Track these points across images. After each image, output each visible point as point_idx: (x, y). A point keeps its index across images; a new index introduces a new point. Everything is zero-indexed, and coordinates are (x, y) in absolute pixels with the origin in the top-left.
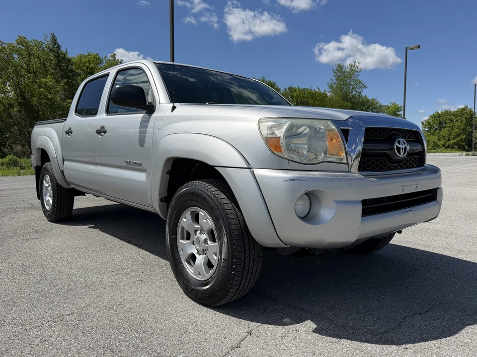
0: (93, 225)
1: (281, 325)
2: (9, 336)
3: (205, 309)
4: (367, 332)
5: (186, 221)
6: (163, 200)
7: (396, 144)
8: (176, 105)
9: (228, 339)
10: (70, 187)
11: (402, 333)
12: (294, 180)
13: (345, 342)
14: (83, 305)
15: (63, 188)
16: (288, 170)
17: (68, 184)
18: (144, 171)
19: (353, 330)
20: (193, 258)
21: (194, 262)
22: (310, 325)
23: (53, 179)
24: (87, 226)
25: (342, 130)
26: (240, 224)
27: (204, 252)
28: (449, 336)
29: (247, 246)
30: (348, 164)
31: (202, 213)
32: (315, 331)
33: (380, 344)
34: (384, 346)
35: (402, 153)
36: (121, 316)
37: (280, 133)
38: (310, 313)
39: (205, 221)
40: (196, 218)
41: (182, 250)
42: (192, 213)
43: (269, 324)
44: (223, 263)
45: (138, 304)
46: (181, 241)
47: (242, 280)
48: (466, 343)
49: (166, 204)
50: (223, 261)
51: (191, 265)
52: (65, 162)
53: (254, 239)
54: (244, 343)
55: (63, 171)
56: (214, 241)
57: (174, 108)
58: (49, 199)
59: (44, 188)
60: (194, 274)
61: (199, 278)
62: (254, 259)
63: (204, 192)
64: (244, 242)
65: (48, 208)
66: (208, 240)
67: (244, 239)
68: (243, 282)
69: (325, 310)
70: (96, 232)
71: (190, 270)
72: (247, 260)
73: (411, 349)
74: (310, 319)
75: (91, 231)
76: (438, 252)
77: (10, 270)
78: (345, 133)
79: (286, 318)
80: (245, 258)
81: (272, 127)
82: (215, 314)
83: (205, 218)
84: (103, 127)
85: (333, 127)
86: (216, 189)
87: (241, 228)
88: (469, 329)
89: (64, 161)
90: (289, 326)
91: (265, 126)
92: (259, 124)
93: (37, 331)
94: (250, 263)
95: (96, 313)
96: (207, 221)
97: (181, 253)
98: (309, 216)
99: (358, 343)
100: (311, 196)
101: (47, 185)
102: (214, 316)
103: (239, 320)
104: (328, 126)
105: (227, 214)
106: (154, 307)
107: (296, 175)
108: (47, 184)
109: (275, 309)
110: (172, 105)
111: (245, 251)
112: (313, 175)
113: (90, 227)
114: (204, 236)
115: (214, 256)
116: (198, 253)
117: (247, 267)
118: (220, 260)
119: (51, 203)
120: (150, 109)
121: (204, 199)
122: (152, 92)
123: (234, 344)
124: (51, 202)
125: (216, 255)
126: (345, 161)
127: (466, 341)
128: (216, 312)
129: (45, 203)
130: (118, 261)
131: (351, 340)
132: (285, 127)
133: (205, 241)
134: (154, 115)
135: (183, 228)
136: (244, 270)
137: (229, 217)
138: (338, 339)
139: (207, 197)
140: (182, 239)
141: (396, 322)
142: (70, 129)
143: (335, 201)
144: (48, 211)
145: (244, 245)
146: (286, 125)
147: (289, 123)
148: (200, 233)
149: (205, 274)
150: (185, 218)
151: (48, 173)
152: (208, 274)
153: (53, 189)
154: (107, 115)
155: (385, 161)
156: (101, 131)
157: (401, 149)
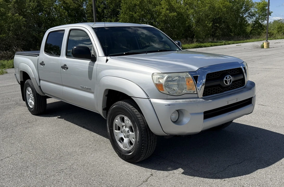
0: (60, 116)
1: (167, 171)
3: (130, 164)
4: (207, 173)
5: (117, 121)
6: (104, 109)
7: (225, 79)
8: (108, 58)
9: (142, 178)
10: (45, 95)
11: (225, 173)
12: (170, 105)
13: (196, 178)
14: (70, 164)
15: (40, 95)
16: (167, 99)
17: (44, 94)
18: (93, 93)
19: (201, 173)
20: (122, 139)
21: (123, 142)
22: (181, 170)
23: (33, 90)
24: (57, 117)
25: (194, 76)
26: (145, 124)
27: (128, 137)
28: (247, 174)
29: (149, 135)
30: (197, 94)
31: (126, 118)
32: (183, 173)
33: (213, 179)
34: (214, 180)
35: (228, 83)
36: (90, 169)
37: (162, 81)
38: (181, 165)
39: (127, 122)
40: (123, 120)
41: (116, 135)
42: (120, 117)
43: (161, 170)
44: (138, 143)
45: (97, 163)
46: (115, 131)
47: (147, 150)
48: (254, 177)
49: (106, 111)
50: (137, 142)
51: (121, 143)
52: (41, 81)
53: (152, 132)
54: (149, 179)
55: (40, 86)
56: (133, 132)
57: (107, 60)
58: (31, 102)
59: (27, 95)
60: (123, 147)
61: (126, 149)
62: (153, 140)
63: (126, 108)
64: (147, 133)
65: (31, 107)
66: (129, 131)
67: (147, 132)
68: (148, 151)
69: (189, 163)
70: (62, 121)
71: (121, 145)
72: (149, 141)
73: (227, 180)
74: (181, 168)
75: (60, 120)
78: (196, 78)
79: (169, 167)
80: (148, 140)
81: (159, 78)
82: (135, 166)
83: (127, 121)
84: (65, 65)
85: (190, 76)
86: (132, 107)
87: (146, 126)
88: (259, 171)
89: (40, 80)
90: (170, 171)
91: (155, 77)
92: (152, 76)
93: (53, 177)
94: (150, 142)
95: (78, 168)
96: (128, 122)
97: (116, 137)
98: (178, 120)
99: (202, 179)
100: (180, 112)
101: (29, 93)
102: (134, 167)
103: (147, 169)
104: (187, 75)
105: (138, 120)
106: (105, 164)
107: (171, 103)
109: (164, 163)
110: (105, 58)
111: (148, 137)
112: (179, 102)
113: (59, 118)
114: (127, 129)
115: (133, 139)
116: (124, 137)
117: (149, 144)
118: (136, 141)
120: (94, 59)
121: (126, 111)
122: (94, 49)
123: (145, 180)
124: (33, 103)
125: (134, 139)
126: (196, 93)
127: (254, 176)
128: (135, 165)
129: (29, 104)
130: (81, 139)
131: (200, 177)
132: (165, 78)
133: (128, 132)
134: (96, 63)
135: (116, 125)
136: (148, 146)
137: (139, 121)
138: (193, 177)
139: (128, 111)
140: (116, 130)
141: (223, 168)
142: (43, 62)
143: (190, 114)
144: (32, 109)
145: (148, 134)
146: (166, 76)
147: (167, 76)
148: (125, 127)
149: (129, 147)
150: (117, 120)
151: (30, 86)
152: (130, 148)
153: (34, 96)
154: (67, 58)
155: (219, 88)
156: (65, 67)
157: (228, 81)
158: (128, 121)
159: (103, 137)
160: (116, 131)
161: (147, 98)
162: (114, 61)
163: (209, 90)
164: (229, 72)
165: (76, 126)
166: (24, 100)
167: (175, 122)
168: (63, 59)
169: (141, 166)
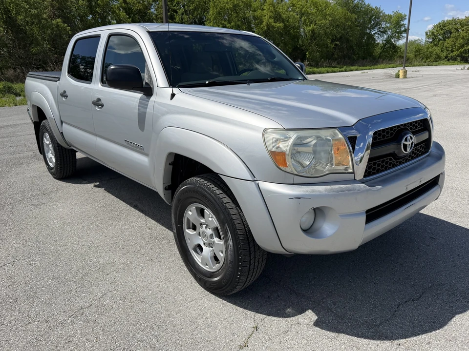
0: (98, 183)
1: (285, 317)
2: (36, 336)
3: (213, 296)
4: (363, 324)
5: (191, 213)
6: (167, 188)
7: (403, 142)
8: (176, 90)
9: (236, 336)
10: (71, 148)
11: (396, 325)
12: (300, 198)
13: (343, 337)
14: (100, 295)
15: (64, 148)
16: (293, 184)
17: (69, 145)
18: (146, 155)
19: (350, 323)
20: (200, 248)
21: (201, 252)
22: (310, 316)
23: (52, 138)
24: (92, 185)
25: (348, 138)
26: (245, 228)
27: (210, 245)
28: (438, 329)
29: (252, 249)
30: (354, 173)
31: (207, 211)
32: (317, 324)
33: (375, 339)
34: (379, 342)
35: (408, 150)
36: (136, 309)
37: (285, 147)
38: (311, 301)
39: (210, 219)
40: (201, 213)
41: (189, 239)
42: (197, 208)
43: (273, 316)
44: (230, 263)
45: (150, 292)
46: (187, 231)
47: (248, 278)
48: (453, 337)
49: (170, 191)
51: (198, 253)
52: (64, 124)
53: (259, 247)
54: (252, 340)
55: (62, 133)
56: (220, 238)
57: (173, 95)
58: (51, 156)
59: (45, 146)
60: (201, 263)
61: (206, 268)
62: (259, 259)
63: (208, 193)
64: (249, 245)
65: (51, 165)
66: (214, 235)
67: (249, 243)
69: (325, 296)
70: (101, 192)
71: (197, 259)
72: (252, 262)
73: (403, 345)
74: (311, 309)
75: (97, 192)
76: (433, 215)
77: (25, 249)
78: (352, 141)
79: (289, 308)
80: (250, 260)
81: (277, 140)
82: (223, 304)
83: (210, 216)
84: (99, 100)
85: (340, 136)
86: (221, 192)
87: (246, 233)
88: (458, 318)
89: (62, 122)
90: (291, 318)
91: (271, 137)
92: (263, 135)
93: (61, 330)
94: (255, 263)
95: (112, 305)
97: (188, 242)
98: (312, 228)
99: (354, 339)
101: (48, 143)
102: (222, 306)
103: (245, 310)
104: (335, 134)
105: (232, 219)
106: (165, 296)
107: (302, 193)
108: (47, 141)
109: (279, 296)
110: (170, 90)
111: (250, 254)
112: (319, 191)
113: (96, 186)
114: (209, 232)
115: (220, 253)
116: (204, 244)
117: (252, 267)
118: (226, 257)
119: (54, 162)
120: (148, 91)
121: (209, 200)
122: (148, 71)
123: (242, 343)
124: (54, 160)
125: (222, 252)
126: (351, 171)
127: (453, 335)
128: (224, 301)
129: (48, 159)
130: (127, 233)
131: (349, 334)
132: (291, 141)
133: (211, 236)
134: (153, 98)
135: (188, 220)
136: (249, 270)
138: (337, 334)
139: (212, 199)
140: (189, 228)
141: (390, 310)
142: (65, 92)
143: (340, 216)
144: (52, 169)
145: (250, 248)
146: (293, 136)
147: (295, 136)
148: (206, 228)
149: (212, 266)
150: (191, 211)
151: (47, 131)
152: (216, 267)
153: (54, 148)
154: (103, 86)
155: (391, 159)
156: (98, 103)
157: (408, 145)
158: (212, 218)
159: (167, 230)
160: (189, 232)
161: (251, 180)
162: (186, 98)
163: (374, 164)
164: (408, 126)
165: (123, 205)
166: (41, 153)
167: (306, 231)
168: (96, 87)
169: (235, 303)
